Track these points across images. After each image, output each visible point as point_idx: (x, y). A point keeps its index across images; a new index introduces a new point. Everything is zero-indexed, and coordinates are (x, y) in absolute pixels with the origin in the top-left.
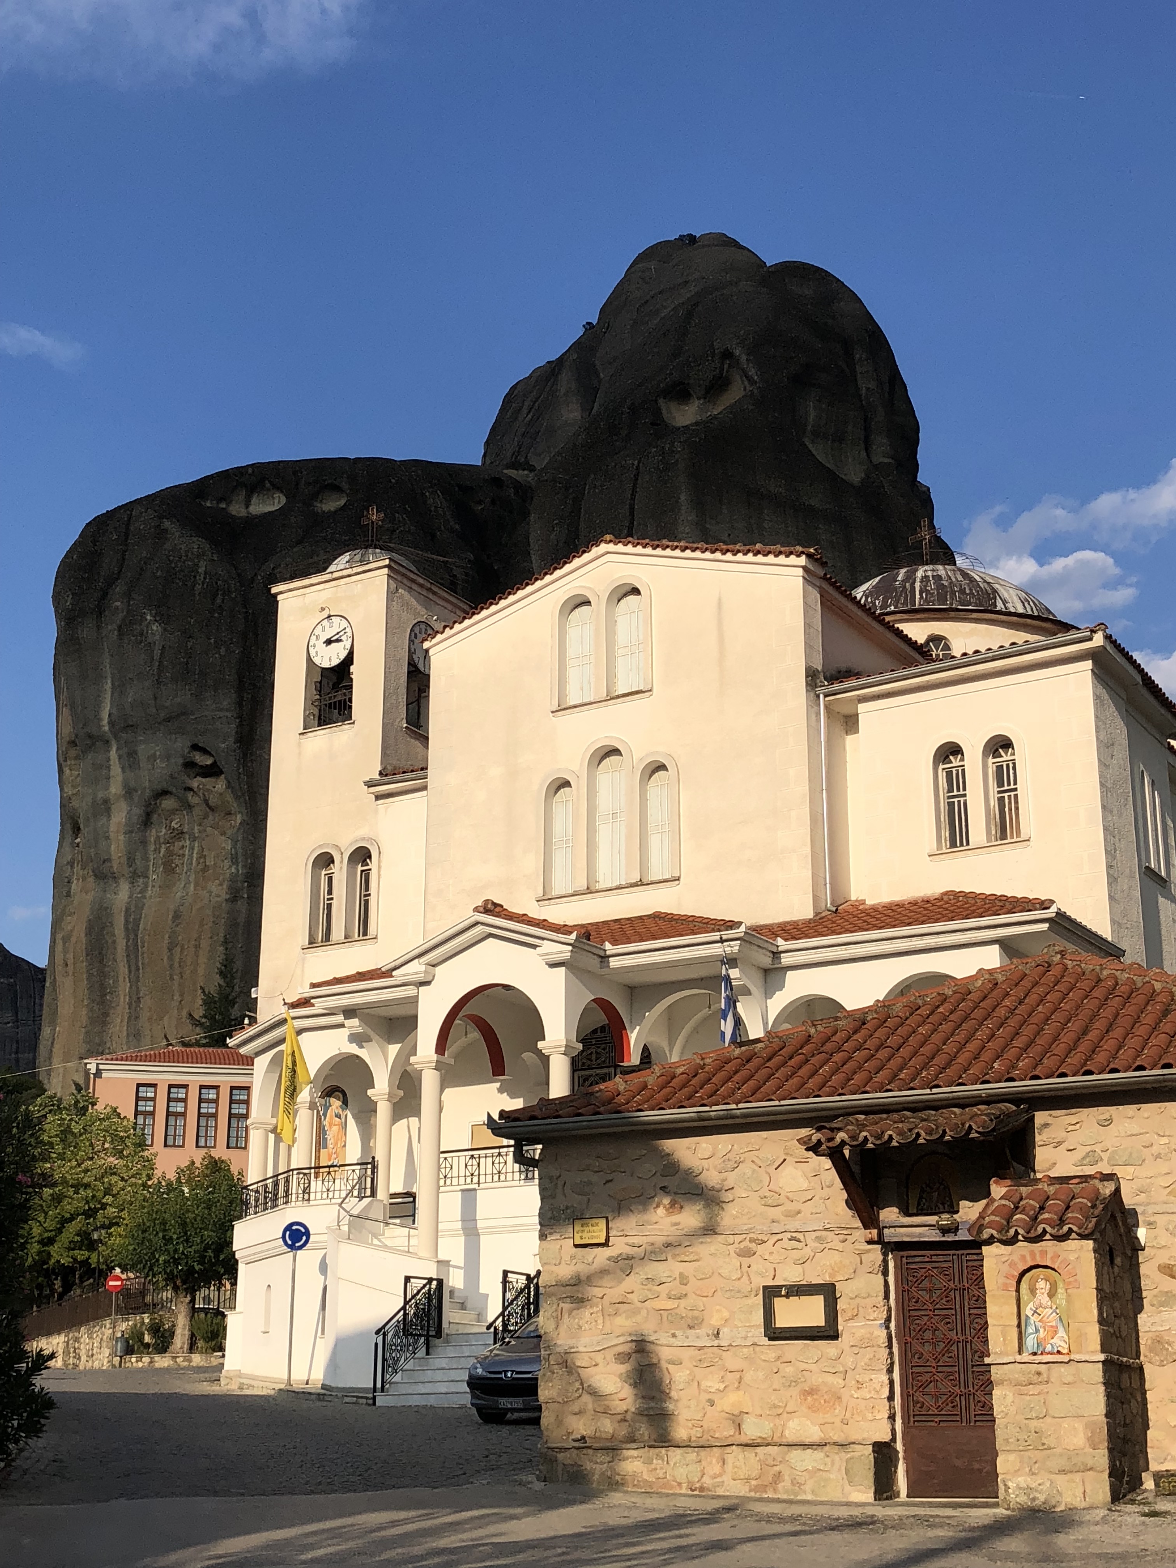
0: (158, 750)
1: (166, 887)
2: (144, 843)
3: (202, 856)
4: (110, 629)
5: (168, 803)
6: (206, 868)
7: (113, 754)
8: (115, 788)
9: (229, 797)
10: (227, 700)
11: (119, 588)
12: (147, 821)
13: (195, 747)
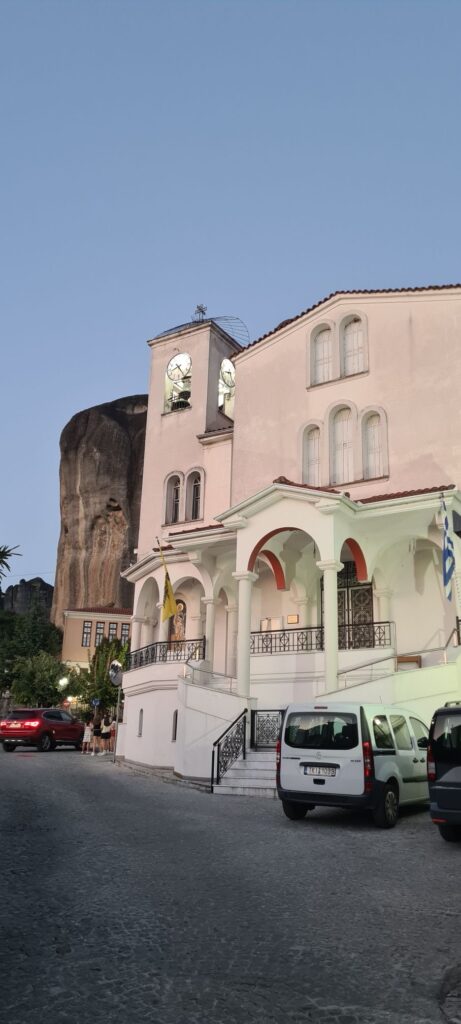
0: (97, 500)
1: (99, 552)
2: (91, 535)
3: (113, 541)
4: (80, 455)
5: (101, 521)
6: (114, 546)
7: (81, 502)
8: (81, 514)
9: (123, 518)
10: (123, 482)
11: (84, 439)
12: (92, 528)
13: (111, 500)
